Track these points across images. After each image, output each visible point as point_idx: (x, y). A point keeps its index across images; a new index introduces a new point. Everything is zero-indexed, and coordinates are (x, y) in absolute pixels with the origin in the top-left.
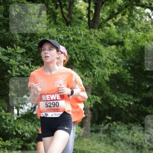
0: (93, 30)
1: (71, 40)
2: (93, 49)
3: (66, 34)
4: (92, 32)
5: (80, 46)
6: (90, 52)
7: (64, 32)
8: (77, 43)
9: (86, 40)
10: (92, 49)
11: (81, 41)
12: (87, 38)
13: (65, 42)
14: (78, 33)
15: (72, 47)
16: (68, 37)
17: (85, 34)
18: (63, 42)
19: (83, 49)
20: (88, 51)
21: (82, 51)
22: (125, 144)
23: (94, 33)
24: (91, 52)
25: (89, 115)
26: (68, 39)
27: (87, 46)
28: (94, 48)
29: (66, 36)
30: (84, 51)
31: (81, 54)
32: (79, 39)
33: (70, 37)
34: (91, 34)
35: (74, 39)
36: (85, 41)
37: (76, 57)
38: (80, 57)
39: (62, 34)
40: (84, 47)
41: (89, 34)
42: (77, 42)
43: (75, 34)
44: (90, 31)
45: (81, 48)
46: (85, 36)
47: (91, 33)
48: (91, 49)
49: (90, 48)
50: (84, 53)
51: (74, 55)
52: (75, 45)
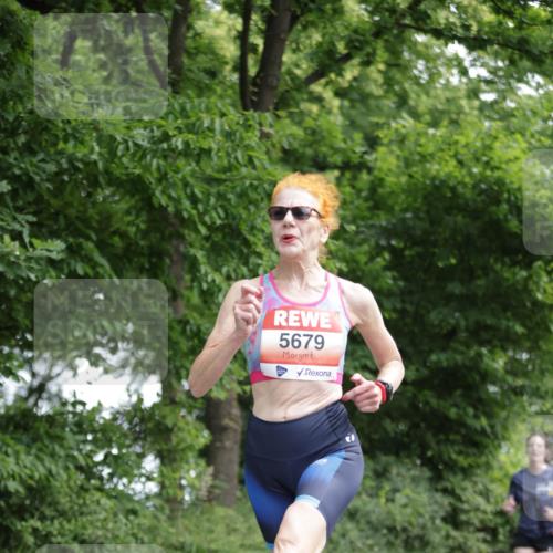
0: (256, 115)
1: (177, 147)
2: (255, 183)
3: (159, 127)
4: (251, 122)
5: (209, 171)
6: (242, 195)
7: (151, 121)
8: (198, 162)
9: (230, 150)
10: (251, 185)
11: (213, 153)
12: (233, 141)
13: (153, 157)
14: (202, 123)
15: (180, 176)
16: (166, 137)
17: (227, 128)
18: (149, 157)
19: (219, 182)
20: (238, 189)
21: (214, 190)
22: (361, 530)
23: (261, 124)
24: (247, 195)
25: (236, 422)
26: (165, 145)
27: (235, 173)
28: (259, 179)
29: (157, 133)
30: (222, 188)
31: (213, 200)
32: (206, 147)
33: (174, 140)
34: (248, 127)
35: (187, 144)
36: (228, 155)
37: (194, 212)
38: (206, 212)
39: (145, 128)
40: (223, 177)
41: (242, 130)
42: (199, 155)
43: (191, 129)
44: (247, 120)
45: (210, 180)
46: (228, 135)
47: (250, 126)
48: (247, 183)
49: (244, 178)
50: (220, 196)
51: (187, 204)
52: (189, 168)
